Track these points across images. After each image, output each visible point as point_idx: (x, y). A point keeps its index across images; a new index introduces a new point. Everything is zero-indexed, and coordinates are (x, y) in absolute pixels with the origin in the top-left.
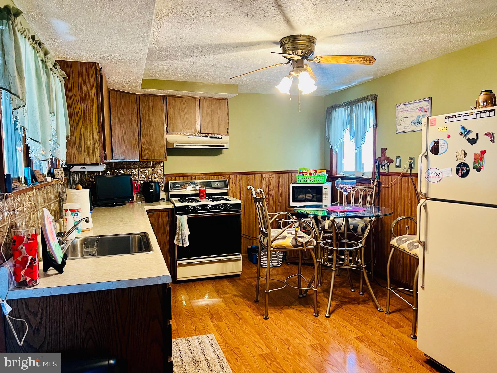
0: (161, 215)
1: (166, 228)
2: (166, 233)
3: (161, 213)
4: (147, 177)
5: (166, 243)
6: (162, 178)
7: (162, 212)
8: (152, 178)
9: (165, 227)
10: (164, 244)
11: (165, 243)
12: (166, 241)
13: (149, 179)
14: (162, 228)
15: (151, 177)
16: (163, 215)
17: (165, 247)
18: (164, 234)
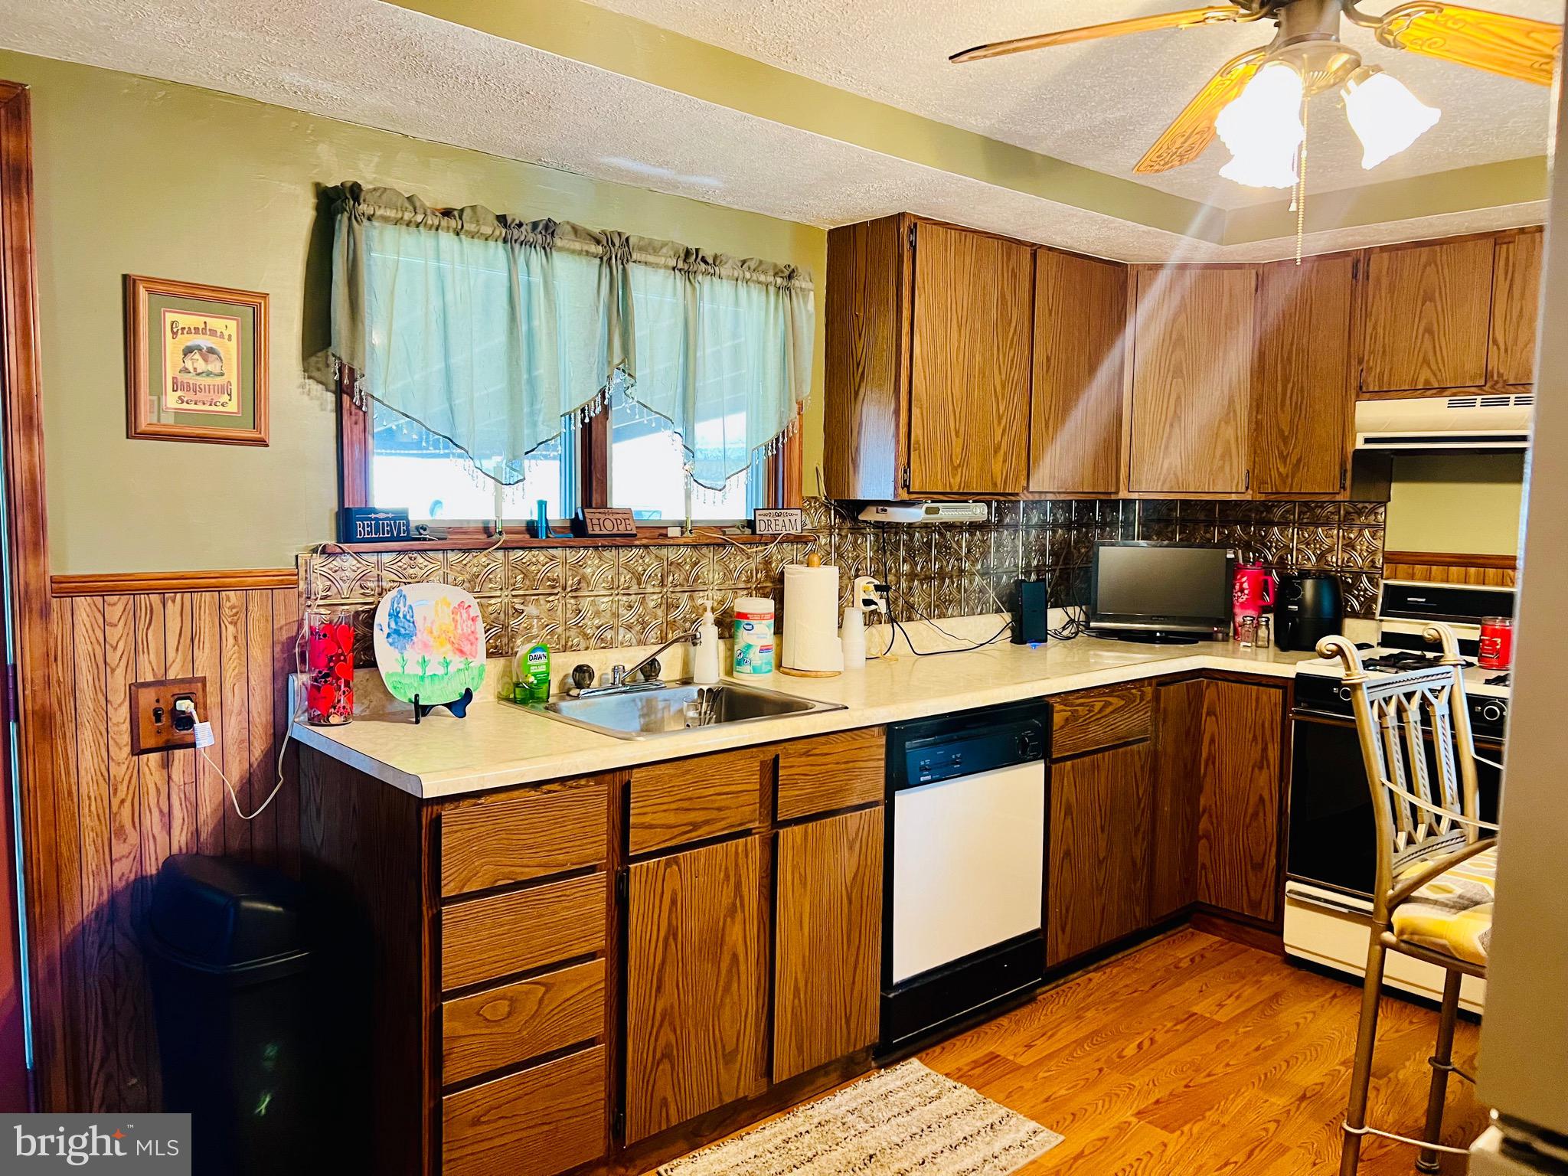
0: (1257, 699)
1: (1270, 746)
2: (1268, 767)
3: (1258, 690)
4: (1321, 557)
5: (1268, 803)
6: (1376, 567)
7: (1261, 688)
8: (1340, 563)
9: (1266, 744)
10: (1261, 807)
11: (1262, 799)
12: (1267, 797)
13: (1329, 565)
14: (1256, 743)
15: (1334, 560)
16: (1265, 698)
17: (1261, 815)
18: (1261, 768)
